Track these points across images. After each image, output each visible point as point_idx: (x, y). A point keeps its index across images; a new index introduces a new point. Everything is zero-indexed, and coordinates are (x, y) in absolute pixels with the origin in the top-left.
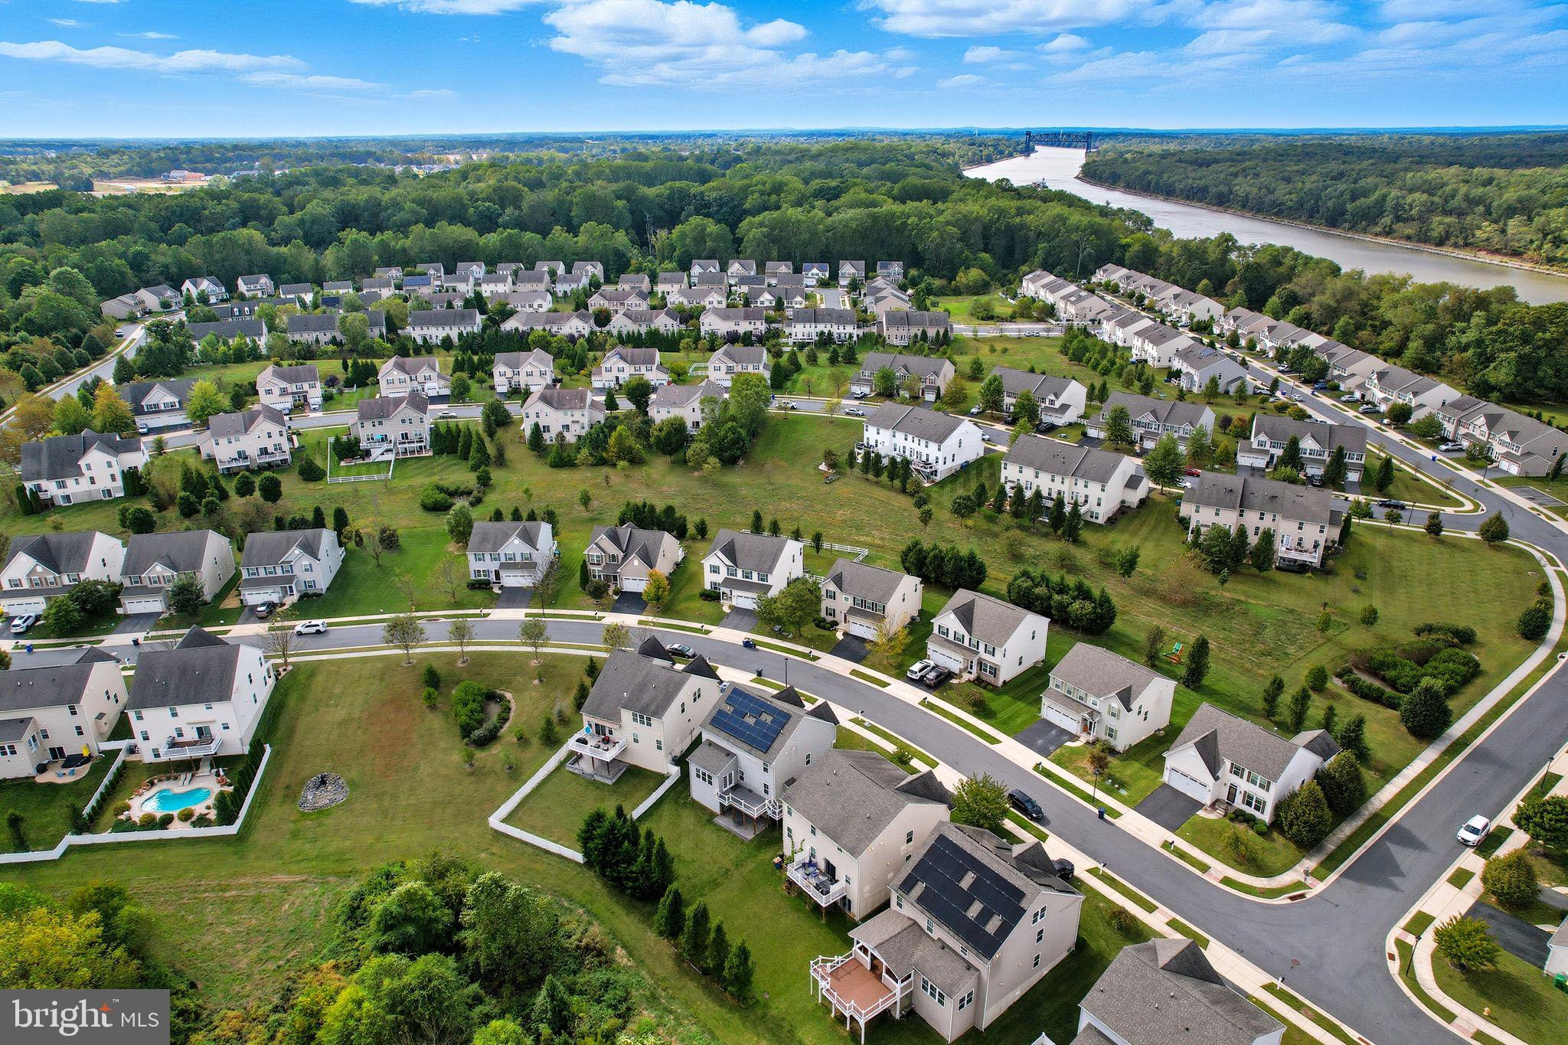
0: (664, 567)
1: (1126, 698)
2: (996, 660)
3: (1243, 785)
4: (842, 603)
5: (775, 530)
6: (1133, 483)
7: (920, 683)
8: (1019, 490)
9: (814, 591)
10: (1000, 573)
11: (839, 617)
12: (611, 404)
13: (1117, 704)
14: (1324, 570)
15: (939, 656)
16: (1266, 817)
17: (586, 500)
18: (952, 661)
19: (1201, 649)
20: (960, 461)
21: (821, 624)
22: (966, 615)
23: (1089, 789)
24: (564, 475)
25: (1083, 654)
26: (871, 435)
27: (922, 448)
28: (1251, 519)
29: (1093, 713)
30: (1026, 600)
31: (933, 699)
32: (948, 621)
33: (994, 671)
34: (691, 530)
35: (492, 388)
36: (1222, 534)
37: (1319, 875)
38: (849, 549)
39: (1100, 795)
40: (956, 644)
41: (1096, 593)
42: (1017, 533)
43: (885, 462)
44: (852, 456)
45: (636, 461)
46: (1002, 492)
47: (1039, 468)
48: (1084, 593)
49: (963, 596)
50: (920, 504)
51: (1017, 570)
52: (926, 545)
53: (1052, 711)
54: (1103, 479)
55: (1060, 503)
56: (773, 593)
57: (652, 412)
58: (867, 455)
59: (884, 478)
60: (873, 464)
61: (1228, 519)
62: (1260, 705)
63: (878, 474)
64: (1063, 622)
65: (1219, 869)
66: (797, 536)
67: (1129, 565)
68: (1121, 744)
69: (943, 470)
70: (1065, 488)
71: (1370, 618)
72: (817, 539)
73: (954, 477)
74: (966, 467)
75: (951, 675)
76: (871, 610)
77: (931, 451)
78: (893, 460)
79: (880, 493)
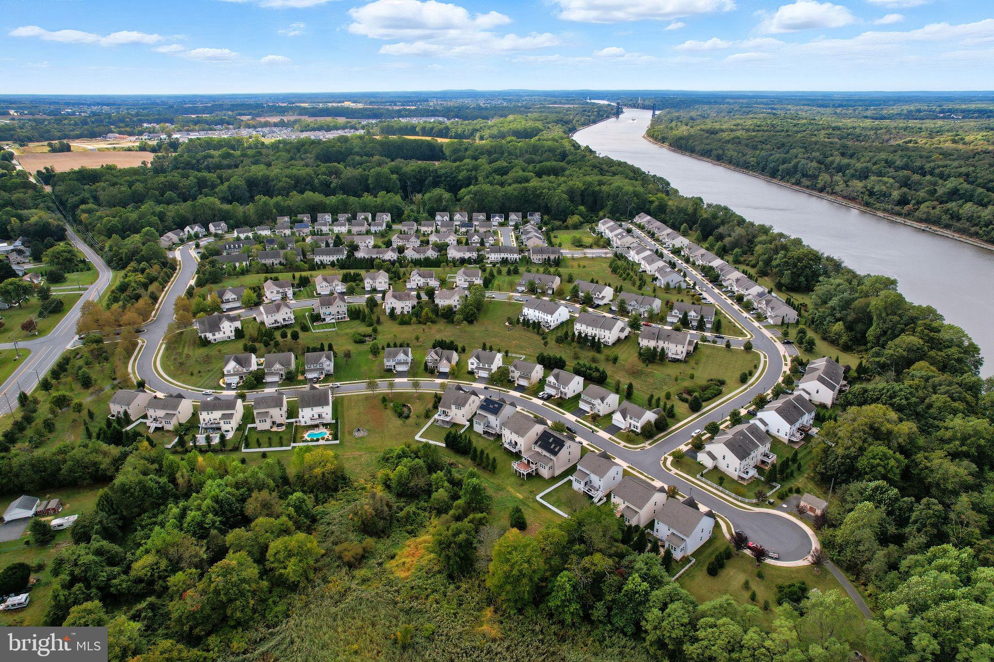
0: (454, 362)
1: (602, 400)
2: (566, 391)
3: (633, 422)
4: (517, 374)
5: (491, 349)
6: (622, 330)
7: (542, 398)
8: (580, 333)
9: (507, 370)
10: (571, 364)
11: (516, 379)
12: (419, 297)
13: (600, 401)
14: (685, 362)
15: (548, 390)
16: (639, 431)
17: (417, 339)
18: (552, 392)
19: (630, 386)
20: (560, 321)
21: (509, 381)
22: (557, 377)
23: (589, 425)
24: (405, 328)
25: (593, 387)
26: (526, 311)
27: (545, 317)
28: (661, 344)
29: (593, 405)
30: (578, 372)
31: (545, 403)
32: (551, 379)
33: (565, 394)
34: (460, 349)
35: (364, 288)
36: (648, 349)
37: (650, 444)
38: (518, 356)
39: (593, 427)
40: (554, 387)
41: (601, 369)
42: (577, 349)
43: (531, 322)
44: (518, 319)
45: (433, 322)
46: (574, 333)
47: (588, 325)
48: (597, 370)
49: (556, 371)
50: (544, 338)
51: (576, 362)
52: (545, 354)
53: (582, 406)
54: (610, 329)
55: (594, 338)
56: (493, 371)
57: (437, 301)
58: (524, 320)
59: (531, 328)
60: (526, 323)
61: (652, 344)
62: (647, 403)
63: (528, 327)
64: (589, 379)
65: (623, 443)
66: (499, 351)
67: (615, 360)
68: (601, 414)
69: (553, 325)
70: (597, 332)
71: (692, 377)
72: (507, 352)
73: (557, 328)
74: (562, 324)
75: (552, 396)
76: (526, 377)
77: (549, 318)
78: (534, 322)
79: (529, 334)
